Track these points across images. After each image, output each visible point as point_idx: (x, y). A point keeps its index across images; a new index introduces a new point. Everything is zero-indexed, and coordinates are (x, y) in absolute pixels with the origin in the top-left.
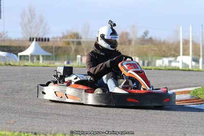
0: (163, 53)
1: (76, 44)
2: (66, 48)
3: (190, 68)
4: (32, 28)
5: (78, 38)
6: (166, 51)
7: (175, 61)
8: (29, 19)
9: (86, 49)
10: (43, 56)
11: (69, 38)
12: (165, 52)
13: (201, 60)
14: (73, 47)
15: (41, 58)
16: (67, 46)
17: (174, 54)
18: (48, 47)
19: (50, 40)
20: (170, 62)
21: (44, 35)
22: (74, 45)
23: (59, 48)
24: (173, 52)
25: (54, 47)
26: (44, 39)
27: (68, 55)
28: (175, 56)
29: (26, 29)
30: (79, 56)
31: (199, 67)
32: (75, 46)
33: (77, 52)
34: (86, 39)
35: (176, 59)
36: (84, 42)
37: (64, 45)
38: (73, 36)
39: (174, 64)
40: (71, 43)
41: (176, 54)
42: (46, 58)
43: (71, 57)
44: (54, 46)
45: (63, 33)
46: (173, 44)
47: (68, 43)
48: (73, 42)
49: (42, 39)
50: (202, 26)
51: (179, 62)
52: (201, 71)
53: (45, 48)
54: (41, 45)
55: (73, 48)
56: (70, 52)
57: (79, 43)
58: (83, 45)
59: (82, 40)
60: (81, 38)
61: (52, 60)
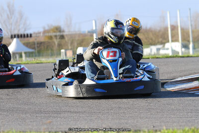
0: (151, 41)
1: (59, 38)
2: (49, 42)
3: (180, 54)
4: (11, 24)
5: (60, 31)
6: (154, 39)
7: (164, 48)
8: (8, 15)
9: (70, 42)
10: (25, 53)
11: (52, 32)
12: (152, 39)
13: (191, 46)
14: (56, 41)
15: (24, 55)
16: (50, 41)
17: (161, 41)
18: (29, 43)
19: (33, 35)
20: (158, 50)
21: (25, 30)
22: (56, 39)
23: (41, 43)
24: (160, 40)
25: (36, 43)
26: (26, 36)
27: (52, 50)
28: (163, 43)
29: (6, 25)
30: (63, 51)
31: (189, 53)
32: (58, 40)
33: (60, 46)
34: (69, 32)
35: (164, 46)
36: (66, 35)
37: (47, 40)
38: (55, 30)
39: (162, 52)
40: (53, 37)
41: (164, 41)
42: (28, 55)
43: (55, 52)
44: (36, 41)
45: (44, 28)
46: (160, 31)
47: (51, 38)
48: (56, 36)
49: (24, 35)
50: (190, 9)
51: (168, 49)
52: (192, 57)
53: (27, 45)
54: (24, 42)
55: (56, 43)
56: (53, 47)
57: (62, 37)
58: (66, 39)
59: (65, 34)
60: (63, 31)
61: (36, 56)
